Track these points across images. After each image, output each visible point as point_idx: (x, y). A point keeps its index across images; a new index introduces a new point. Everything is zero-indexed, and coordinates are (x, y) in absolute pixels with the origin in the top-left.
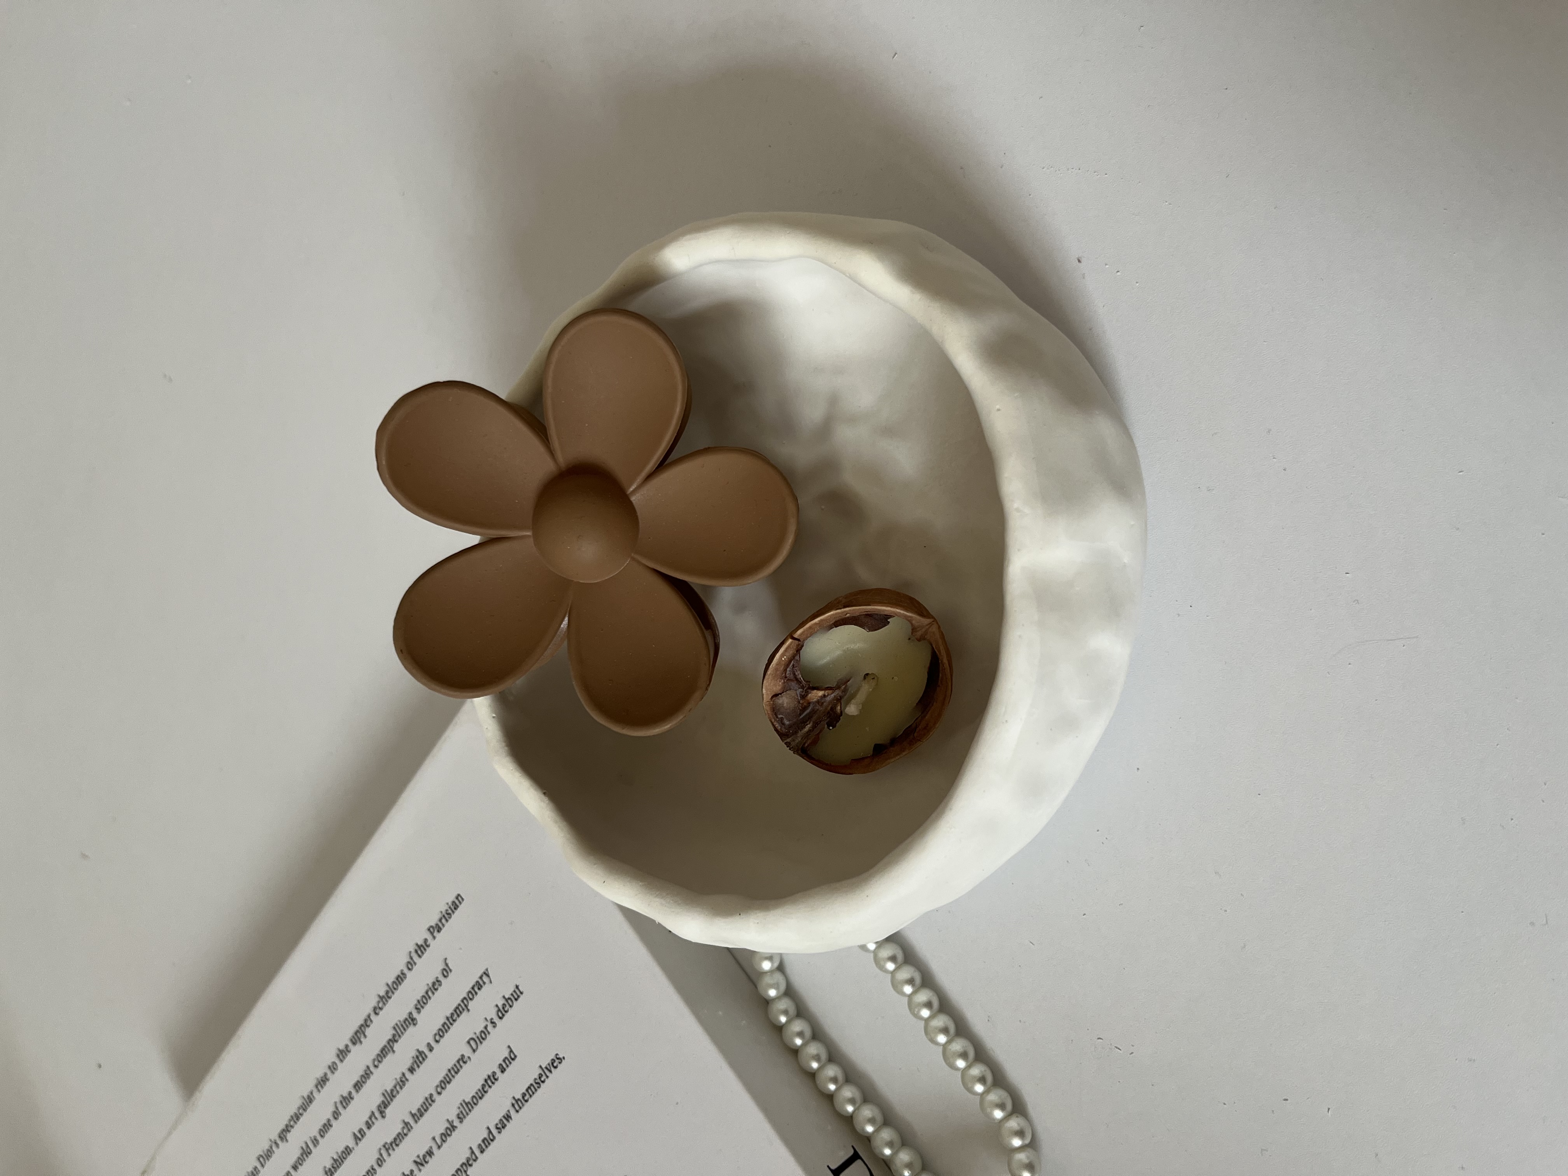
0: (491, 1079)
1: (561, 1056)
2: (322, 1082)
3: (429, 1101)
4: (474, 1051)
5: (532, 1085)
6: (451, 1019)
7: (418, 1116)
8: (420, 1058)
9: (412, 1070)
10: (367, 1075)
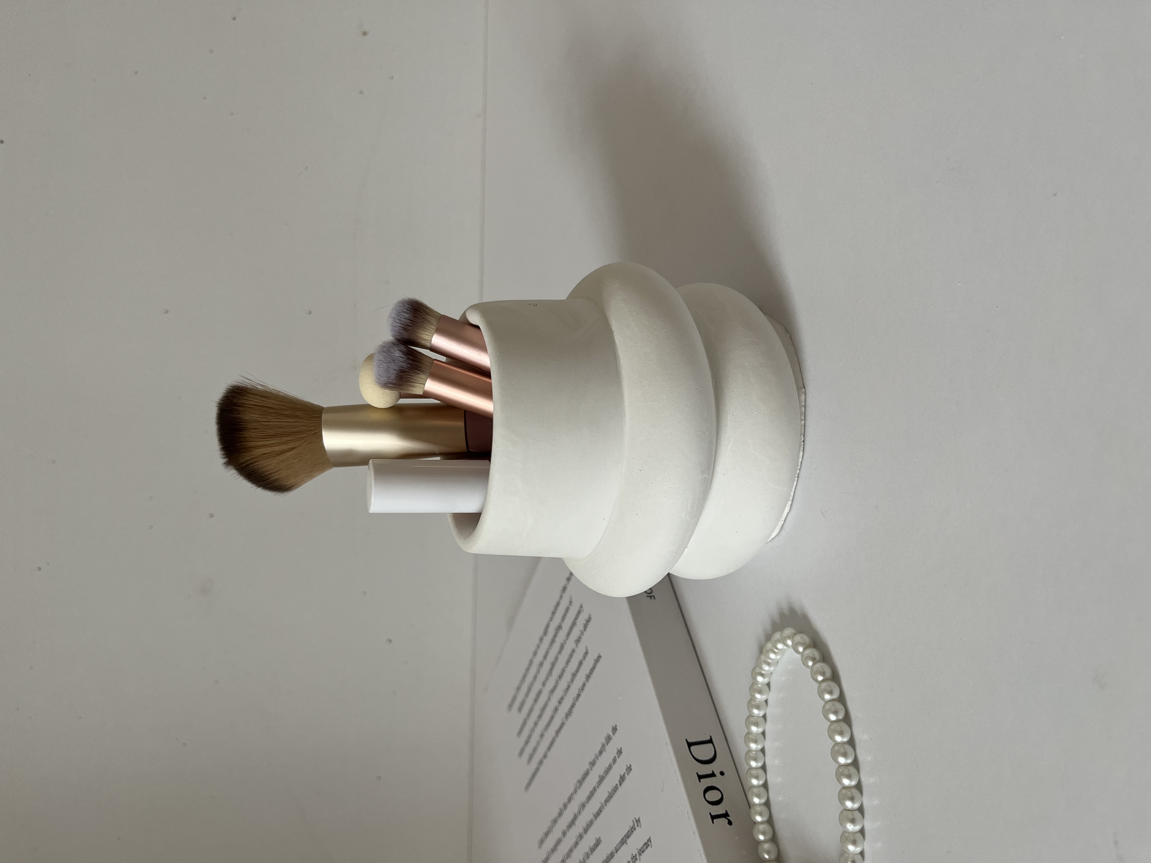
0: (581, 663)
1: (601, 655)
2: (535, 653)
3: (563, 670)
4: (577, 646)
5: (592, 668)
6: (571, 628)
7: (560, 677)
8: (562, 647)
9: (560, 652)
10: (547, 653)
